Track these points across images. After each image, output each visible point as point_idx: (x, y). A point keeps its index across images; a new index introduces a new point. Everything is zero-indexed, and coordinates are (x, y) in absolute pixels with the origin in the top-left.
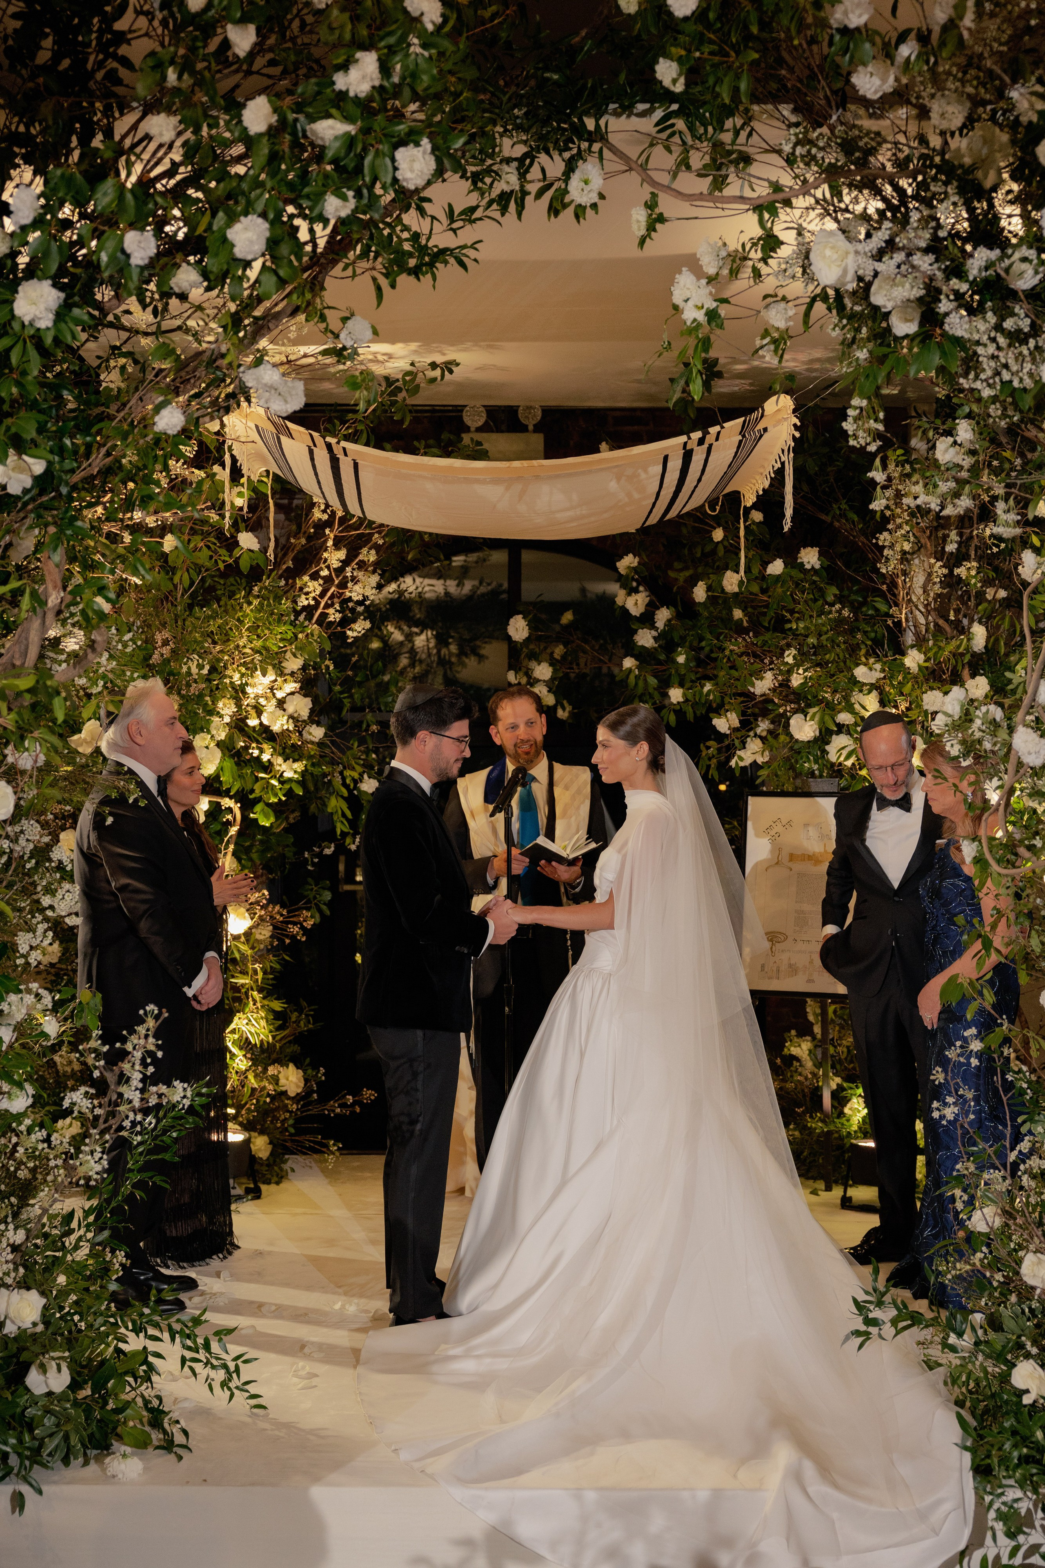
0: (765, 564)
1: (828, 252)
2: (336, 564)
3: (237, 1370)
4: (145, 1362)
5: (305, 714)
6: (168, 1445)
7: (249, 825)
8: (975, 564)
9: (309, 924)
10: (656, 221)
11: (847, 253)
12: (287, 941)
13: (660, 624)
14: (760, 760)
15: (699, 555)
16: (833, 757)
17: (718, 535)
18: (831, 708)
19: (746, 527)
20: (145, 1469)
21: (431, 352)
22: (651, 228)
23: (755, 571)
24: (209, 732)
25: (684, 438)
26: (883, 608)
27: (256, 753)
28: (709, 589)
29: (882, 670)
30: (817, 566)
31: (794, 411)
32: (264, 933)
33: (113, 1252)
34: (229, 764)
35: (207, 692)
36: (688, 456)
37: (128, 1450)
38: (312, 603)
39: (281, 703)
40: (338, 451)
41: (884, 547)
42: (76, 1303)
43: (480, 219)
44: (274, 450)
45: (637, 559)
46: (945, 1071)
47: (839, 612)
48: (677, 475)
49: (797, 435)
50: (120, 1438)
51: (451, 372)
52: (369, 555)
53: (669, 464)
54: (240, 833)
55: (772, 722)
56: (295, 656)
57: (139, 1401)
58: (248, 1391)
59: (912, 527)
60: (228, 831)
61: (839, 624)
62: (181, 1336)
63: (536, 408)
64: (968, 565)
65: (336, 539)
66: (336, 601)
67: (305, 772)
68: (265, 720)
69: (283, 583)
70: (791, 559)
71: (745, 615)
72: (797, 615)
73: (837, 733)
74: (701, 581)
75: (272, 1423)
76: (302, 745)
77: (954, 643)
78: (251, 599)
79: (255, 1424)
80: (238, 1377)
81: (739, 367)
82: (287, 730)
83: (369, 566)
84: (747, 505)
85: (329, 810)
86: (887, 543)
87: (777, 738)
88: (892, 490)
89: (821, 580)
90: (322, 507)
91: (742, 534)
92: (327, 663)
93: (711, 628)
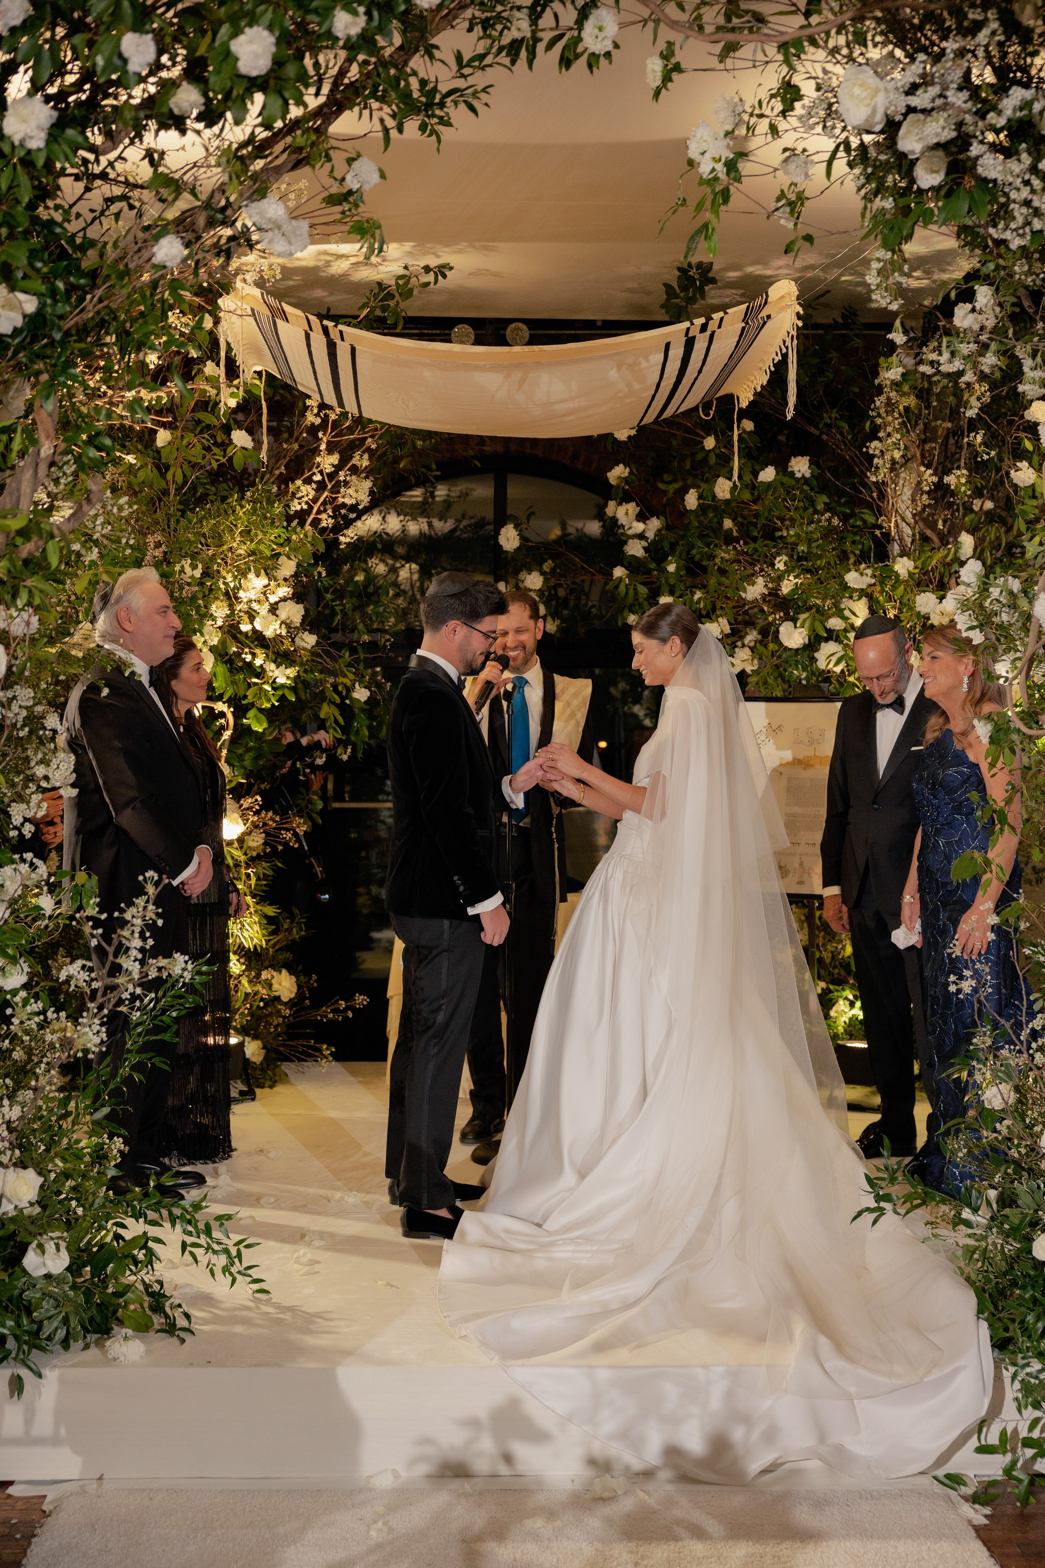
0: (757, 472)
1: (857, 91)
2: (329, 469)
3: (239, 1255)
4: (145, 1246)
5: (297, 620)
6: (170, 1329)
7: (242, 732)
8: (965, 472)
10: (672, 71)
11: (877, 91)
13: (650, 535)
14: (749, 669)
15: (688, 467)
16: (822, 664)
17: (710, 443)
18: (822, 614)
19: (738, 434)
20: (147, 1352)
21: (425, 254)
22: (667, 78)
23: (747, 478)
24: (202, 635)
25: (686, 324)
26: (871, 519)
27: (248, 658)
28: (700, 497)
29: (874, 576)
30: (808, 475)
31: (798, 298)
32: (257, 841)
33: (111, 1138)
34: (221, 669)
35: (200, 595)
36: (690, 344)
37: (130, 1332)
38: (305, 507)
39: (274, 609)
40: (335, 335)
42: (74, 1189)
43: (490, 66)
44: (269, 335)
45: (628, 470)
47: (829, 520)
48: (678, 364)
49: (800, 324)
50: (121, 1322)
51: (444, 277)
52: (362, 461)
53: (671, 353)
54: (232, 737)
55: (759, 633)
56: (289, 558)
57: (141, 1287)
58: (250, 1276)
59: (903, 436)
60: (222, 735)
61: (828, 532)
62: (182, 1221)
63: (525, 327)
64: (959, 473)
65: (329, 443)
66: (328, 506)
67: (297, 679)
68: (258, 625)
69: (275, 489)
70: (782, 467)
71: (735, 525)
72: (787, 523)
73: (827, 640)
74: (692, 491)
75: (276, 1308)
76: (295, 650)
77: (942, 553)
78: (243, 503)
79: (258, 1308)
80: (240, 1261)
81: (733, 275)
82: (280, 635)
83: (362, 472)
84: (740, 409)
85: (322, 716)
86: (877, 452)
87: (766, 647)
88: (883, 398)
89: (812, 489)
90: (316, 411)
91: (736, 438)
92: (320, 569)
93: (701, 537)
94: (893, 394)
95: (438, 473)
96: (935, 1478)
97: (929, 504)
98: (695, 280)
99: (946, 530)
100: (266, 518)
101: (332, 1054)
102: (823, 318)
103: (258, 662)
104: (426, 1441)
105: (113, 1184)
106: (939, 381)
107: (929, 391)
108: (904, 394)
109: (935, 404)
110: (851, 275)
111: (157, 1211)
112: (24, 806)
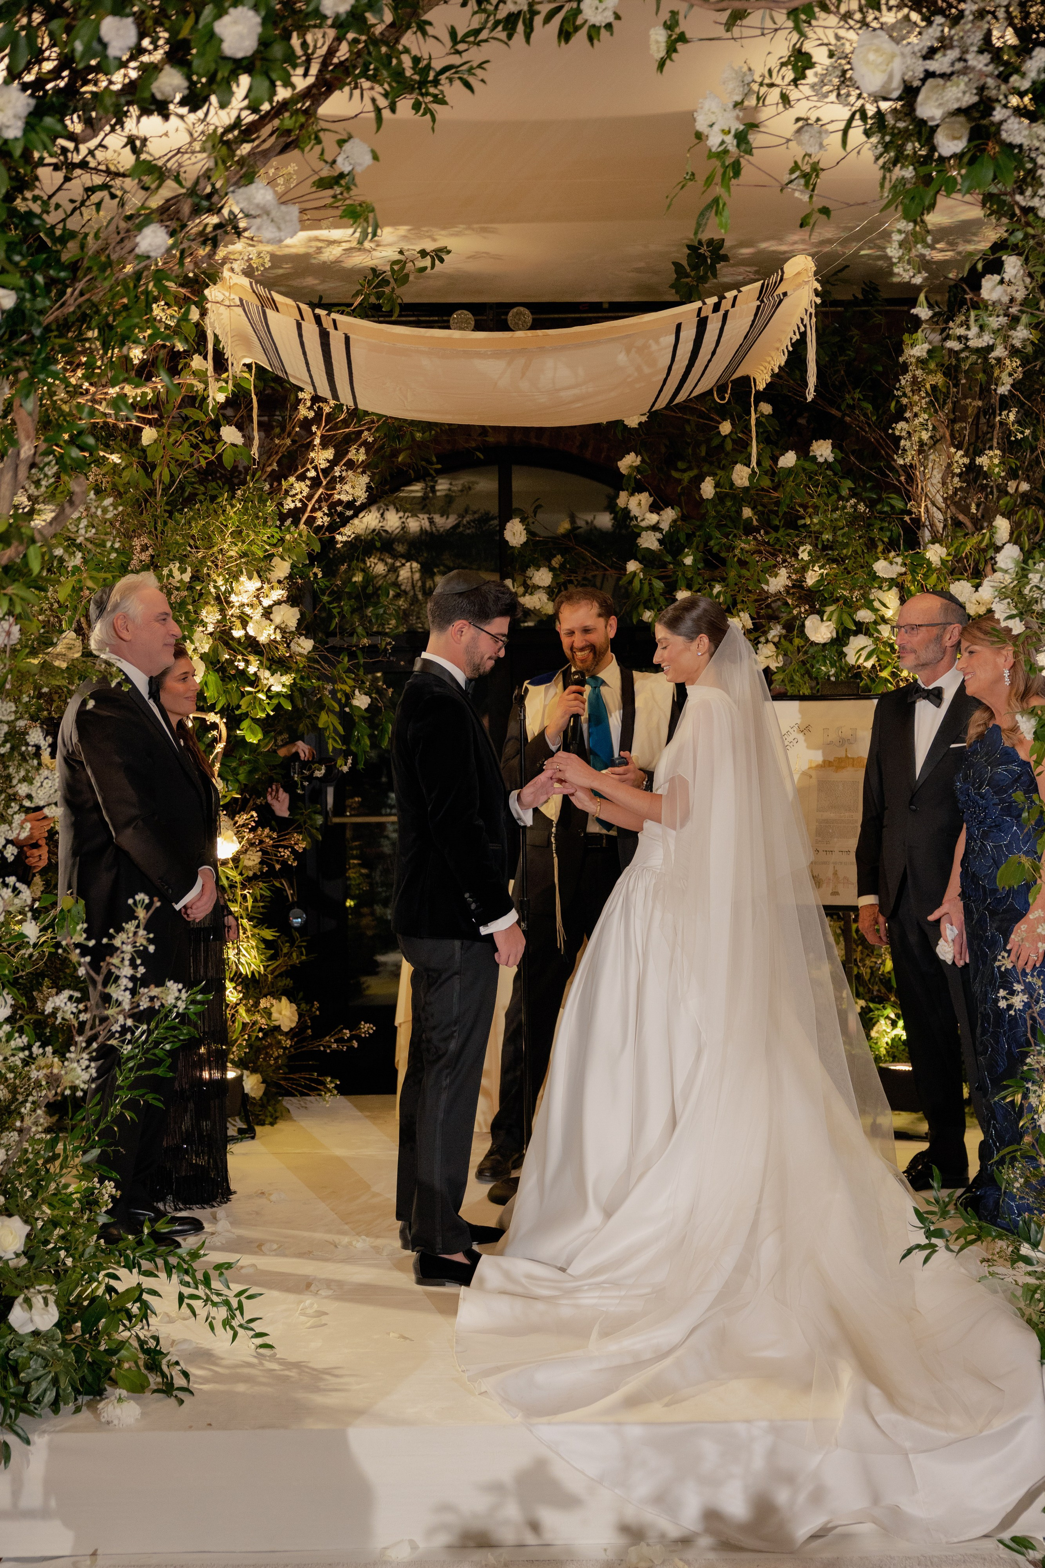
0: (777, 457)
1: (872, 56)
2: (324, 465)
3: (240, 1307)
4: (139, 1299)
5: (292, 624)
6: (168, 1389)
7: (235, 744)
8: (998, 452)
9: (301, 847)
10: (676, 41)
11: (893, 56)
12: (278, 867)
13: (665, 526)
14: (773, 666)
15: (703, 454)
16: (851, 659)
17: (726, 428)
18: (850, 606)
19: (756, 418)
20: (143, 1414)
21: (420, 237)
22: (672, 49)
23: (767, 463)
24: (192, 642)
25: (699, 304)
26: (899, 504)
27: (241, 665)
28: (717, 485)
29: (904, 564)
30: (831, 459)
31: (816, 273)
32: (252, 860)
33: (101, 1182)
34: (213, 678)
35: (189, 600)
36: (702, 324)
37: (124, 1393)
38: (299, 505)
39: (267, 613)
40: (327, 323)
42: (63, 1238)
43: (486, 41)
44: (260, 327)
45: (639, 458)
47: (855, 506)
48: (690, 346)
49: (819, 301)
50: (114, 1383)
51: (442, 261)
52: (358, 455)
53: (682, 334)
54: (225, 748)
55: (784, 628)
56: (283, 559)
57: (135, 1344)
58: (252, 1330)
59: (930, 416)
60: (214, 747)
61: (854, 519)
62: (179, 1271)
63: (527, 312)
64: (991, 453)
65: (322, 436)
66: (323, 504)
67: (293, 686)
68: (251, 631)
69: (267, 487)
70: (804, 452)
71: (755, 514)
72: (810, 510)
73: (856, 633)
74: (708, 479)
75: (280, 1364)
76: (290, 656)
77: (976, 539)
78: (234, 502)
79: (262, 1364)
80: (242, 1314)
81: (746, 251)
82: (275, 641)
83: (358, 467)
84: (757, 392)
85: (320, 726)
86: (904, 434)
87: (791, 642)
88: (908, 377)
89: (835, 474)
90: (309, 404)
91: (753, 422)
92: (315, 570)
93: (719, 527)
94: (919, 372)
95: (439, 466)
96: (1001, 1541)
97: (961, 487)
98: (705, 258)
99: (979, 514)
100: (258, 517)
102: (843, 294)
103: (252, 669)
104: (445, 1508)
105: (104, 1232)
106: (967, 357)
107: (957, 368)
108: (931, 372)
109: (963, 381)
110: (870, 248)
111: (152, 1260)
112: (6, 827)
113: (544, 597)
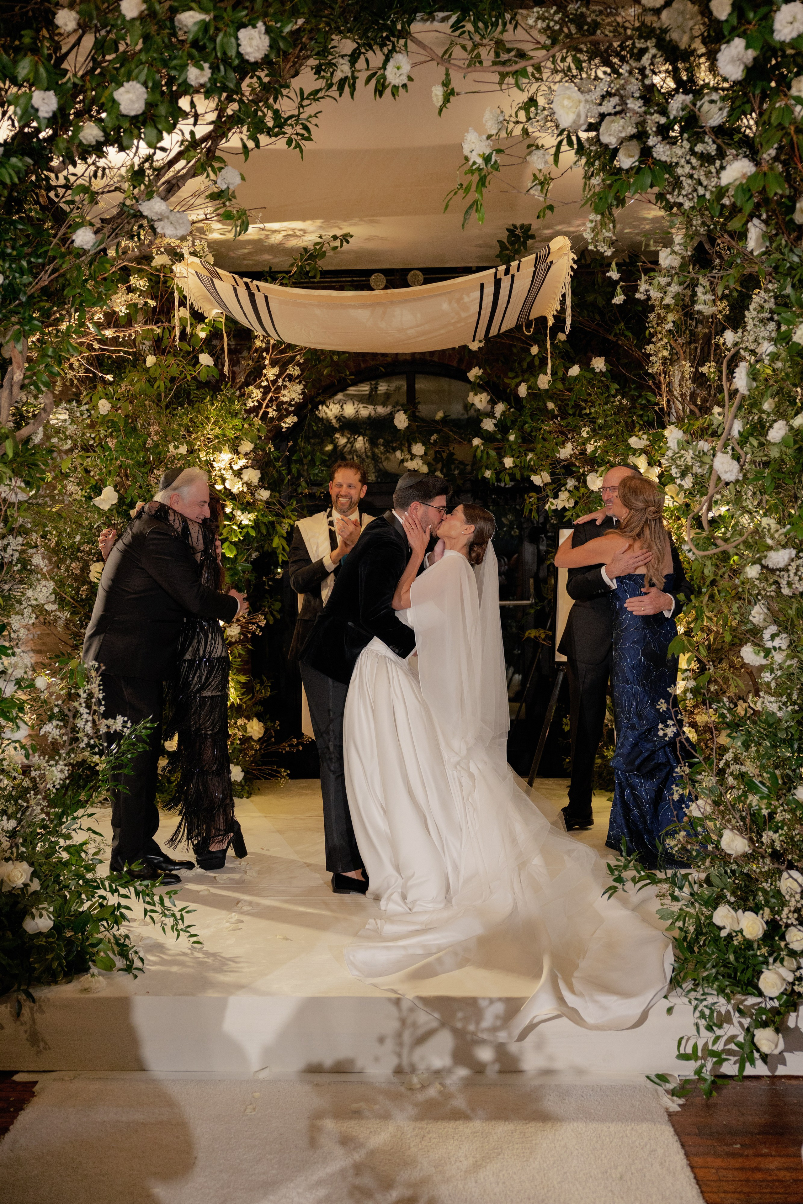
0: (567, 369)
1: (565, 102)
2: (272, 378)
3: (183, 918)
5: (255, 481)
6: (129, 968)
8: (713, 364)
9: (263, 623)
10: (449, 95)
11: (580, 101)
12: (249, 636)
13: (498, 415)
14: (567, 505)
17: (535, 350)
19: (551, 344)
21: (331, 227)
22: (446, 100)
23: (560, 374)
25: (493, 270)
26: (652, 399)
28: (529, 388)
29: (648, 439)
30: (604, 370)
31: (571, 248)
32: (234, 632)
36: (498, 283)
38: (257, 404)
39: (238, 474)
40: (253, 288)
41: (650, 355)
43: (323, 98)
44: (211, 289)
45: (482, 371)
46: (667, 702)
47: (620, 401)
48: (491, 298)
49: (575, 267)
51: (347, 242)
52: (294, 371)
53: (485, 291)
55: (575, 481)
56: (247, 441)
58: (189, 931)
59: (669, 340)
61: (619, 410)
62: (144, 895)
63: (420, 273)
64: (709, 364)
65: (271, 359)
66: (272, 404)
67: (256, 522)
68: (228, 485)
69: (238, 393)
70: (586, 365)
71: (556, 406)
72: (590, 404)
74: (524, 383)
75: (204, 954)
76: (254, 502)
77: (701, 421)
80: (183, 922)
81: (546, 231)
82: (243, 492)
83: (295, 378)
85: (274, 546)
86: (652, 352)
88: (654, 314)
89: (607, 380)
90: (261, 339)
91: (549, 346)
92: (270, 446)
93: (532, 416)
98: (519, 236)
99: (703, 405)
101: (288, 775)
109: (696, 316)
111: (126, 888)
112: (19, 617)
113: (420, 462)
